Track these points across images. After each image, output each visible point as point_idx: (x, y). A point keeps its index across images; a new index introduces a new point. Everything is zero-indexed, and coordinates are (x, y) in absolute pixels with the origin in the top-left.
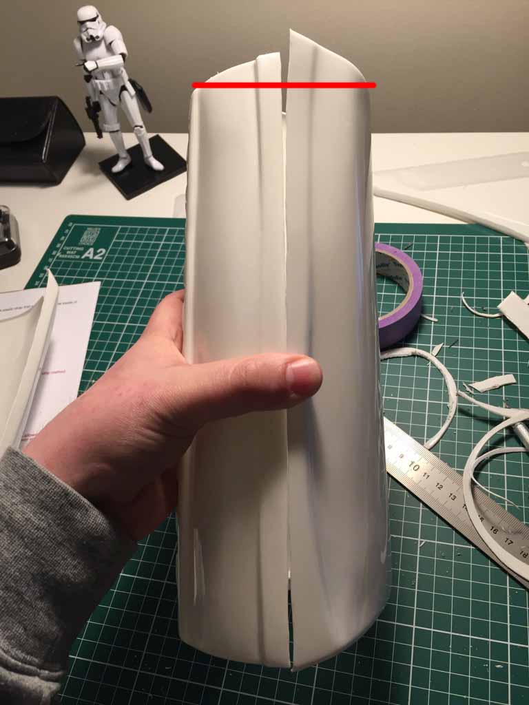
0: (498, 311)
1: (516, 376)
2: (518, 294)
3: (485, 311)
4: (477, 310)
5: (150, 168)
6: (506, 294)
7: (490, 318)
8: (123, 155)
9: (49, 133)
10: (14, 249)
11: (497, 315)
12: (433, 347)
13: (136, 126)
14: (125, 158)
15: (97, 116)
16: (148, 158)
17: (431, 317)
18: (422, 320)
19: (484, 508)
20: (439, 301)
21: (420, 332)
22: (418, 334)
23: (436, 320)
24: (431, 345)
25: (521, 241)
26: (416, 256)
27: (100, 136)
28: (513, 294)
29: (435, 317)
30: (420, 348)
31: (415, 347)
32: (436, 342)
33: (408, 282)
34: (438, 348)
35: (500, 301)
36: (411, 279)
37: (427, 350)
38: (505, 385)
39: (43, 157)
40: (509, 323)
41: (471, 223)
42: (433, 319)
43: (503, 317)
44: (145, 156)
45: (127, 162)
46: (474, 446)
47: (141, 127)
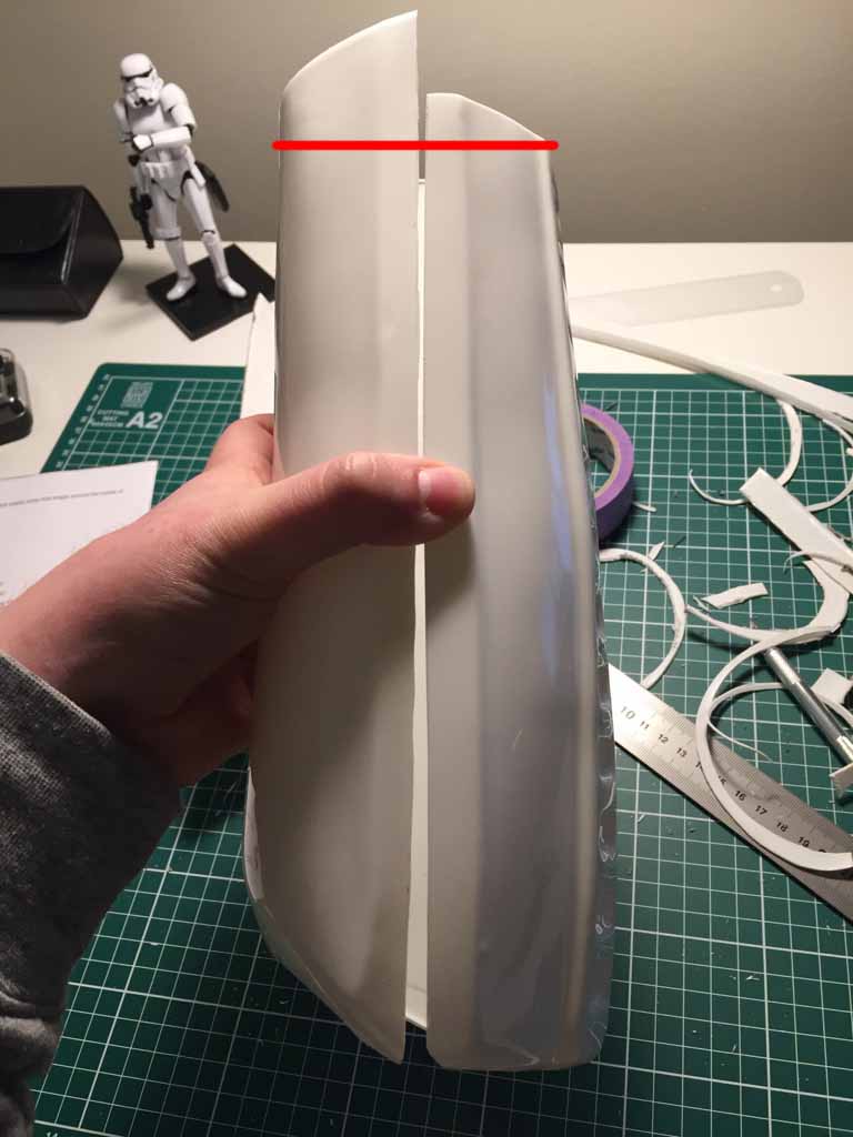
0: (740, 496)
1: (767, 586)
2: (769, 471)
3: (723, 496)
4: (710, 494)
5: (225, 293)
6: (752, 472)
7: (730, 506)
8: (185, 273)
9: (72, 241)
10: (22, 414)
11: (739, 501)
12: (650, 548)
13: (206, 231)
14: (187, 279)
15: (146, 216)
16: (221, 280)
17: (647, 505)
18: (633, 510)
19: (725, 765)
20: (657, 482)
21: (631, 527)
22: (629, 530)
23: (654, 510)
24: (648, 545)
25: (771, 398)
26: (623, 419)
27: (150, 245)
28: (761, 473)
29: (652, 505)
30: (631, 548)
31: (624, 547)
32: (655, 541)
33: (613, 456)
34: (657, 548)
35: (743, 482)
36: (617, 451)
37: (643, 551)
38: (753, 598)
39: (63, 277)
40: (756, 513)
41: (702, 372)
42: (649, 508)
43: (748, 504)
44: (218, 276)
45: (191, 283)
46: (710, 682)
47: (213, 232)
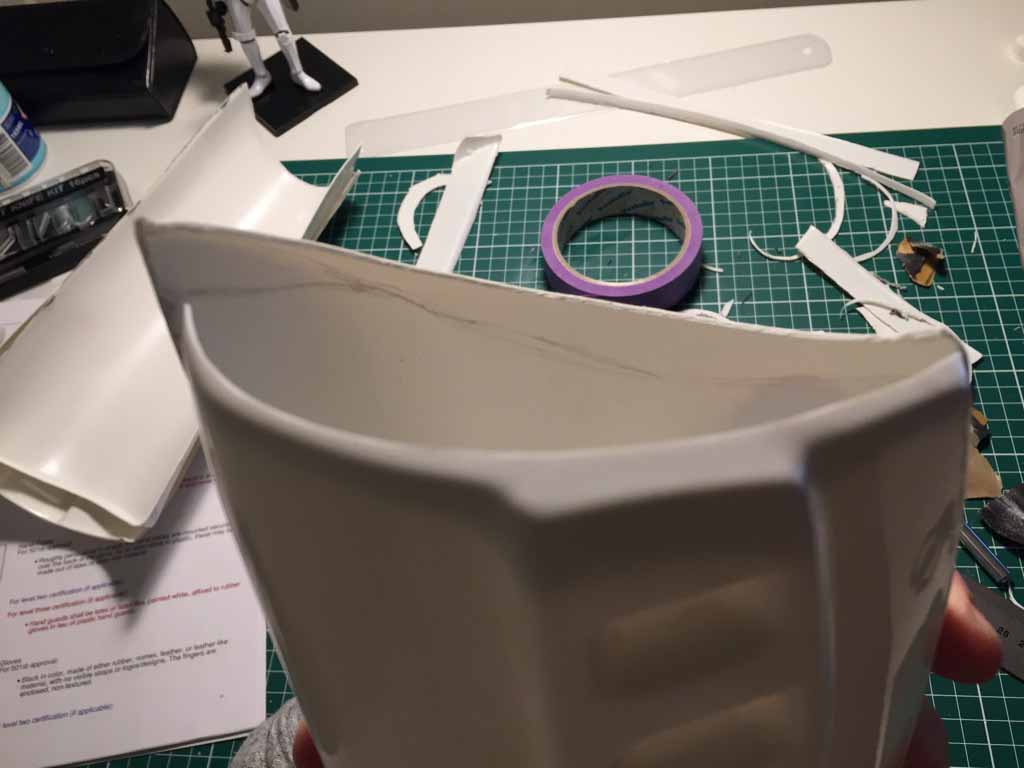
0: (796, 252)
2: (819, 227)
3: (780, 254)
4: (770, 252)
5: (301, 88)
6: (804, 229)
7: (787, 261)
8: (261, 71)
11: (795, 257)
12: (722, 306)
13: (281, 32)
14: (264, 77)
15: (222, 21)
17: (714, 266)
18: (703, 272)
20: (721, 244)
21: (703, 288)
22: (701, 291)
23: (721, 270)
24: (719, 303)
27: (228, 48)
28: (812, 229)
29: (720, 267)
32: (725, 299)
33: (682, 225)
34: (728, 306)
35: (796, 240)
36: (687, 222)
37: (715, 309)
39: (148, 84)
40: (811, 267)
41: (749, 137)
42: (716, 269)
43: (803, 259)
47: (287, 32)
